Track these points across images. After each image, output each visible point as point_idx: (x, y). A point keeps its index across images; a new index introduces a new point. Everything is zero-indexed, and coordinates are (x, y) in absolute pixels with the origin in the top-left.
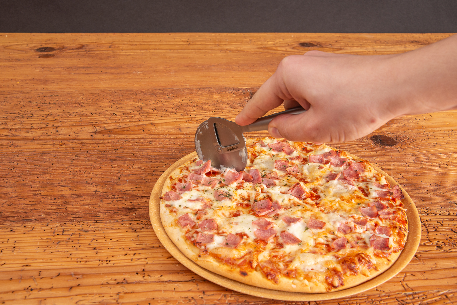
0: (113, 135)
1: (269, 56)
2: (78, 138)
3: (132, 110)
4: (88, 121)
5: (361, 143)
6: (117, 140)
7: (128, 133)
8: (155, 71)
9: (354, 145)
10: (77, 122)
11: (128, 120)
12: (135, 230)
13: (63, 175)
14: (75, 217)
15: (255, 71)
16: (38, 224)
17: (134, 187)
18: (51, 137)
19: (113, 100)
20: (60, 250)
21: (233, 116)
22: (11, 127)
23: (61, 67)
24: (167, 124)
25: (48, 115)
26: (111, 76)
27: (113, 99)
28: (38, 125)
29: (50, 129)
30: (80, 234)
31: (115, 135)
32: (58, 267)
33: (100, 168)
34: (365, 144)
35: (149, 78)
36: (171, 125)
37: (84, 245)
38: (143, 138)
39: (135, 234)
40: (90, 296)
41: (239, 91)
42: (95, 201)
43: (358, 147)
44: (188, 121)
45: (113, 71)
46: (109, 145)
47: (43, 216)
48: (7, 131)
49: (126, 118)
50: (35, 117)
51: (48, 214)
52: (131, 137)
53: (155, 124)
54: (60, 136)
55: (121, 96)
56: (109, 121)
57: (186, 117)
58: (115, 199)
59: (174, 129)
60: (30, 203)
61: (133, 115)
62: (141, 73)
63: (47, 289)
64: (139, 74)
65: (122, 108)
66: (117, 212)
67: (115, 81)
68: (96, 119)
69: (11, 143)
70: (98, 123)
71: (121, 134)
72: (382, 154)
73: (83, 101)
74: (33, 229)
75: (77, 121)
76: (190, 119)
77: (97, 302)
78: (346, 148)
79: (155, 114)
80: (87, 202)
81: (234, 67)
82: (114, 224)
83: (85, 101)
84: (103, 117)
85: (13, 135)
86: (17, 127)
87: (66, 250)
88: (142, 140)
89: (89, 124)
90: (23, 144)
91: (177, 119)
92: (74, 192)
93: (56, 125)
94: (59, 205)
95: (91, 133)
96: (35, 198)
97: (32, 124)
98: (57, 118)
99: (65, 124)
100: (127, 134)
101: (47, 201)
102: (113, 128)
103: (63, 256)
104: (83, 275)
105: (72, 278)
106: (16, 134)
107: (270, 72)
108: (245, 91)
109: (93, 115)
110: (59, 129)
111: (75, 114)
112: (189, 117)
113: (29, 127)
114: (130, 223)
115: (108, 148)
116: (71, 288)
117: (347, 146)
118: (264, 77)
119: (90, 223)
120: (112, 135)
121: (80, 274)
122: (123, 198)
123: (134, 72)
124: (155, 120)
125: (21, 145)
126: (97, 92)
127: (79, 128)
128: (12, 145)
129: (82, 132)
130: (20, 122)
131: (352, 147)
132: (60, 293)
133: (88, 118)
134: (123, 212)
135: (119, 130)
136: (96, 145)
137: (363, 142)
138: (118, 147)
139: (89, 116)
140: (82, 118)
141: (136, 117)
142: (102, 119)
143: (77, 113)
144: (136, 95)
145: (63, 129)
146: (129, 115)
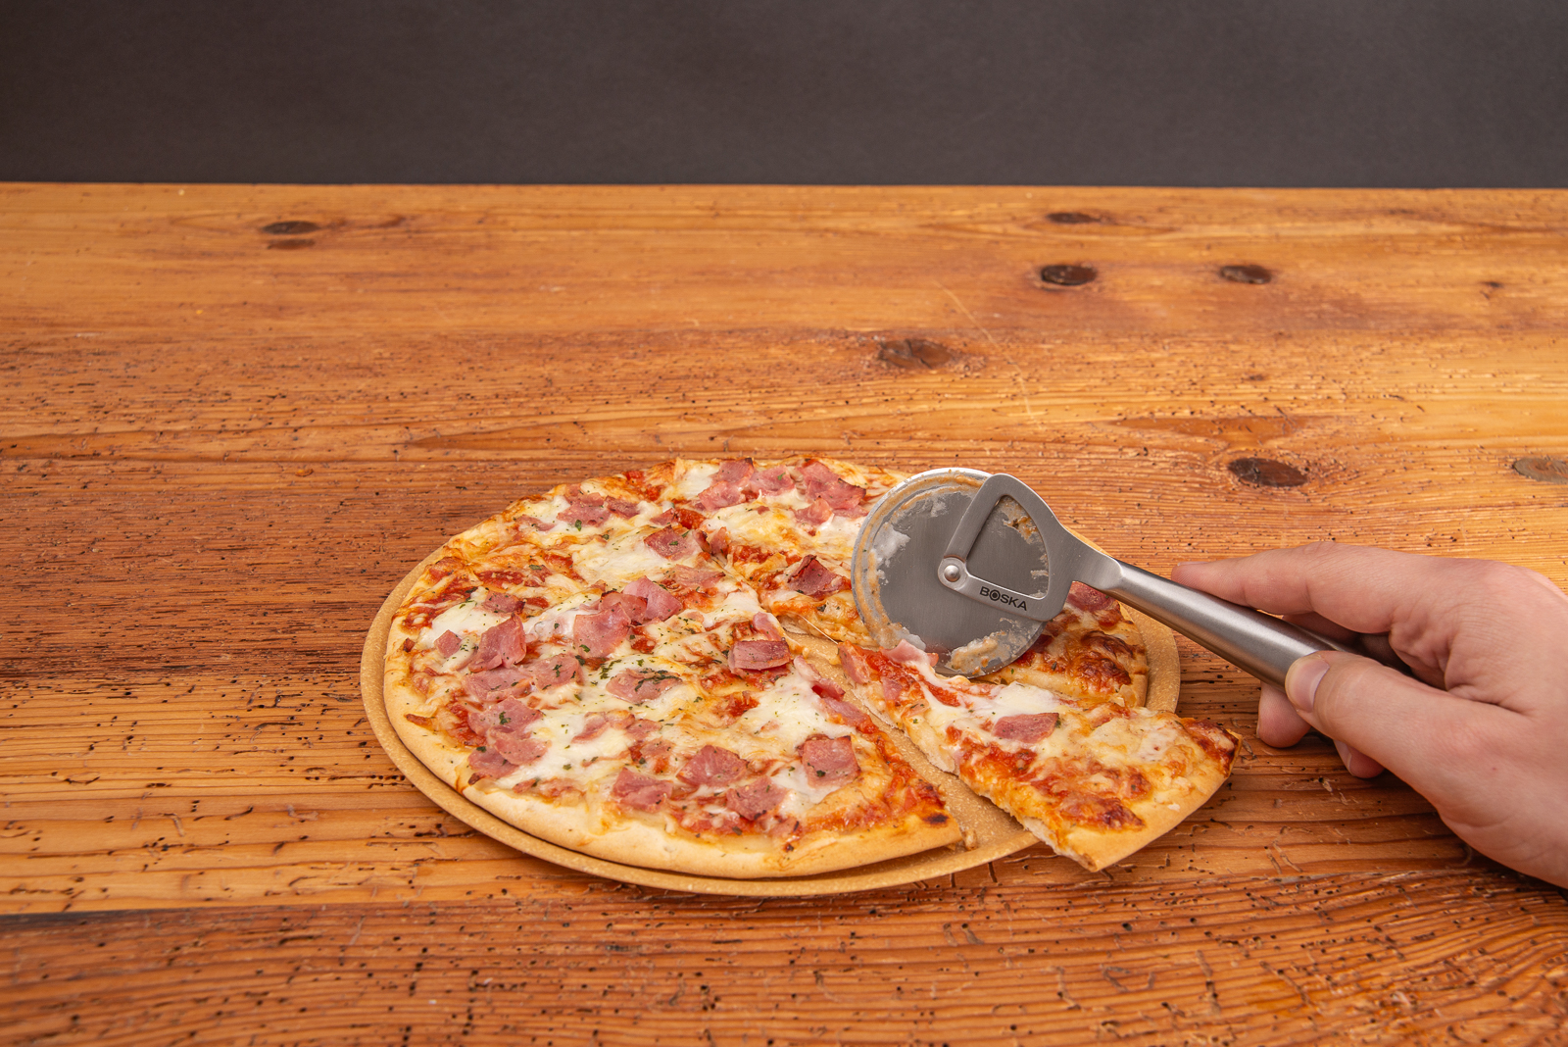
0: (458, 452)
1: (949, 247)
2: (354, 457)
3: (521, 386)
4: (389, 412)
5: (1198, 479)
6: (467, 464)
7: (504, 444)
8: (605, 285)
9: (1177, 485)
10: (355, 417)
11: (508, 413)
13: (297, 553)
15: (904, 287)
16: (207, 679)
18: (277, 454)
19: (469, 361)
20: (260, 748)
21: (821, 404)
22: (161, 428)
23: (331, 274)
24: (620, 423)
25: (274, 397)
26: (474, 298)
27: (469, 355)
28: (242, 423)
29: (274, 433)
30: (325, 706)
31: (464, 451)
32: (251, 790)
33: (407, 537)
34: (1208, 481)
35: (586, 302)
36: (632, 426)
37: (334, 733)
38: (545, 460)
40: (335, 866)
41: (847, 337)
43: (1185, 489)
44: (684, 416)
45: (480, 283)
46: (443, 475)
47: (227, 658)
48: (150, 437)
49: (503, 405)
50: (235, 401)
51: (239, 653)
52: (508, 457)
53: (584, 423)
54: (304, 451)
55: (495, 351)
56: (451, 415)
57: (680, 405)
59: (639, 437)
60: (192, 624)
61: (522, 400)
62: (563, 288)
63: (209, 848)
64: (557, 293)
65: (493, 380)
67: (483, 310)
68: (412, 410)
69: (158, 469)
70: (416, 420)
71: (482, 449)
72: (1259, 507)
73: (383, 362)
74: (190, 691)
75: (359, 412)
76: (692, 411)
77: (352, 884)
78: (1149, 491)
79: (590, 398)
81: (842, 275)
83: (388, 362)
84: (435, 403)
85: (166, 448)
86: (180, 427)
87: (281, 747)
88: (542, 465)
89: (391, 421)
90: (191, 472)
91: (651, 410)
93: (293, 424)
94: (275, 630)
95: (394, 444)
96: (208, 613)
97: (224, 420)
98: (302, 404)
99: (320, 421)
100: (499, 449)
101: (242, 620)
102: (461, 432)
103: (268, 763)
104: (320, 811)
105: (287, 819)
106: (174, 444)
107: (949, 288)
108: (864, 339)
109: (406, 397)
110: (301, 433)
111: (355, 394)
112: (688, 404)
113: (216, 426)
115: (438, 484)
116: (281, 845)
117: (1154, 487)
118: (927, 303)
120: (453, 450)
121: (312, 810)
123: (542, 288)
124: (587, 412)
125: (185, 475)
126: (427, 337)
127: (361, 431)
128: (159, 473)
129: (368, 441)
130: (189, 415)
131: (1169, 488)
132: (248, 857)
133: (392, 405)
135: (478, 437)
136: (403, 477)
137: (1204, 477)
138: (467, 483)
139: (395, 401)
140: (374, 406)
141: (533, 405)
142: (432, 409)
143: (360, 391)
144: (540, 346)
145: (314, 433)
146: (512, 400)
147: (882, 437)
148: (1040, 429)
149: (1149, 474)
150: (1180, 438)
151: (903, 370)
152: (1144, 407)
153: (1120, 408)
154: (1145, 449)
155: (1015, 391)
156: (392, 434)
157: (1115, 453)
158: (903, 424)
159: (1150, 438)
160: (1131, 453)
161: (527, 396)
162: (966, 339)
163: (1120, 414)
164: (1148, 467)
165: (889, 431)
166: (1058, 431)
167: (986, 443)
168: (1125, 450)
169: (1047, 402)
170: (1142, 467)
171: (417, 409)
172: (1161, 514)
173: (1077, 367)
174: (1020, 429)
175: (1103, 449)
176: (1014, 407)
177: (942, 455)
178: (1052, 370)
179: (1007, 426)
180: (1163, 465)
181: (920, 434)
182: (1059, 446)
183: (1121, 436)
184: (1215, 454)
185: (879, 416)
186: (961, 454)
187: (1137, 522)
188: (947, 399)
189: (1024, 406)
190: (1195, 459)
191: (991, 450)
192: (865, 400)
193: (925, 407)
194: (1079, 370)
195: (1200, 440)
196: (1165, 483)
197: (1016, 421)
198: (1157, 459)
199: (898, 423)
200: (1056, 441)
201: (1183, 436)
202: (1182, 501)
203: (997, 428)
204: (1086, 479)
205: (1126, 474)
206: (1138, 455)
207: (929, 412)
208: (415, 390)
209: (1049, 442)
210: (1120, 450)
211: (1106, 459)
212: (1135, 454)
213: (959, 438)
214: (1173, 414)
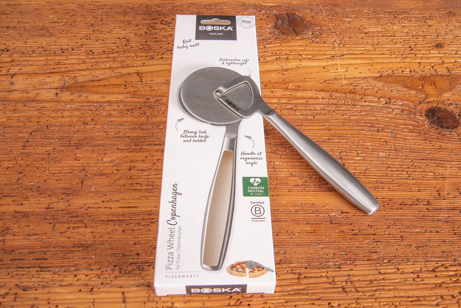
0: (85, 95)
2: (38, 98)
3: (115, 45)
4: (56, 63)
5: (412, 122)
6: (88, 104)
7: (106, 90)
9: (402, 127)
10: (40, 67)
11: (108, 65)
12: (91, 288)
13: (9, 172)
14: (15, 260)
17: (99, 200)
19: (93, 25)
27: (93, 21)
30: (16, 294)
31: (88, 95)
33: (59, 161)
34: (416, 124)
38: (123, 102)
39: (91, 296)
42: (46, 227)
43: (406, 130)
46: (77, 113)
49: (106, 60)
52: (107, 100)
53: (142, 73)
55: (105, 18)
56: (83, 66)
58: (72, 225)
61: (115, 55)
65: (103, 40)
66: (72, 252)
68: (66, 62)
70: (67, 69)
71: (96, 93)
72: (437, 145)
73: (54, 25)
75: (42, 63)
78: (390, 131)
79: (145, 54)
80: (34, 230)
82: (65, 276)
83: (56, 24)
84: (76, 57)
88: (122, 106)
89: (56, 70)
92: (19, 208)
93: (12, 72)
95: (56, 88)
98: (16, 56)
100: (103, 93)
102: (87, 79)
108: (268, 11)
109: (63, 52)
110: (15, 78)
111: (40, 50)
114: (86, 273)
115: (75, 120)
117: (392, 128)
119: (33, 271)
120: (83, 93)
122: (82, 222)
124: (144, 65)
126: (74, 6)
127: (42, 78)
129: (45, 86)
131: (399, 129)
133: (57, 58)
135: (94, 83)
136: (59, 114)
137: (414, 121)
138: (88, 119)
139: (58, 55)
140: (48, 58)
141: (120, 59)
142: (74, 61)
143: (43, 47)
144: (125, 14)
145: (21, 78)
146: (111, 55)
148: (344, 82)
149: (391, 118)
150: (405, 91)
151: (285, 36)
152: (389, 67)
153: (379, 67)
154: (389, 99)
155: (333, 53)
156: (55, 80)
157: (376, 102)
158: (284, 77)
159: (392, 90)
160: (383, 101)
161: (117, 52)
162: (313, 14)
163: (379, 72)
164: (390, 113)
165: (277, 82)
166: (352, 84)
167: (320, 93)
169: (347, 62)
170: (388, 112)
171: (68, 62)
172: (395, 149)
173: (362, 35)
174: (335, 82)
175: (371, 98)
176: (333, 65)
177: (300, 101)
178: (350, 37)
179: (329, 80)
180: (397, 111)
181: (291, 85)
182: (352, 96)
183: (379, 89)
184: (420, 103)
185: (274, 71)
186: (309, 101)
188: (304, 58)
189: (337, 65)
190: (411, 107)
191: (322, 99)
192: (267, 59)
193: (294, 64)
194: (362, 38)
195: (414, 92)
196: (397, 125)
197: (333, 76)
198: (394, 107)
199: (281, 76)
200: (351, 92)
201: (406, 89)
202: (405, 140)
203: (325, 82)
204: (363, 121)
205: (380, 118)
206: (386, 103)
207: (296, 68)
208: (68, 47)
209: (347, 93)
210: (379, 99)
211: (372, 106)
212: (385, 102)
213: (308, 88)
214: (403, 71)
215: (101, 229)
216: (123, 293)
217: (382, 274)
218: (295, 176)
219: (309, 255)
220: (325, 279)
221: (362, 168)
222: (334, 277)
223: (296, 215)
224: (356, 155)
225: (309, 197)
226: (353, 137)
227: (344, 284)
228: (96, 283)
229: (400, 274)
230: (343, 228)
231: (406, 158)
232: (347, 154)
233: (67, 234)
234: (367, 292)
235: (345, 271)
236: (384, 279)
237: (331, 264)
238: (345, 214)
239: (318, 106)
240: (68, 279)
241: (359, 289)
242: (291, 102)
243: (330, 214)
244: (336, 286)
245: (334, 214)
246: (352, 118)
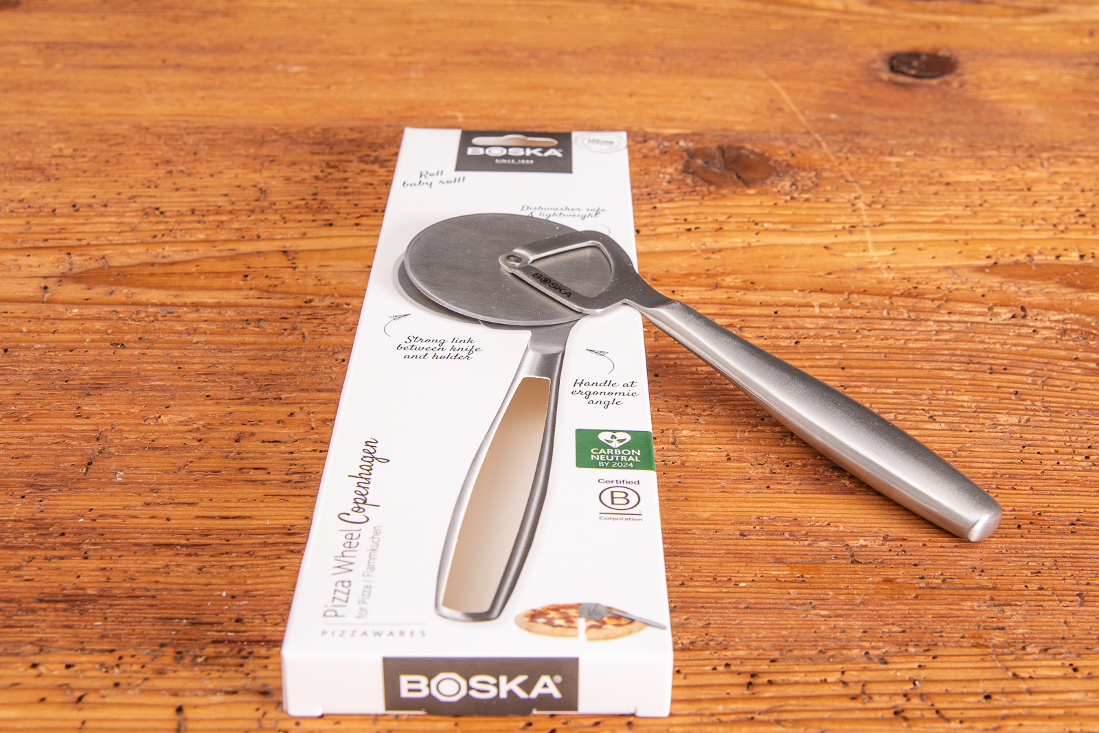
0: (126, 290)
1: (779, 26)
3: (226, 199)
4: (52, 232)
5: (1093, 355)
6: (133, 309)
7: (188, 281)
8: (357, 65)
9: (1066, 363)
10: (7, 237)
11: (202, 236)
12: (78, 694)
15: (721, 76)
17: (137, 502)
19: (168, 162)
23: (27, 43)
26: (193, 78)
27: (170, 155)
31: (134, 290)
33: (28, 419)
35: (328, 87)
36: (357, 259)
38: (236, 306)
41: (645, 141)
43: (1078, 371)
45: (206, 60)
46: (98, 325)
49: (198, 225)
52: (189, 300)
53: (297, 252)
55: (204, 149)
56: (129, 237)
58: (43, 553)
61: (224, 218)
62: (304, 68)
64: (297, 74)
65: (194, 190)
66: (33, 611)
67: (201, 94)
68: (82, 228)
70: (84, 243)
71: (157, 287)
73: (60, 161)
75: (13, 230)
78: (1029, 371)
79: (310, 217)
81: (646, 59)
83: (67, 160)
84: (112, 219)
88: (230, 313)
89: (50, 243)
95: (45, 277)
100: (180, 288)
102: (136, 262)
107: (775, 78)
108: (666, 144)
109: (77, 210)
111: (14, 205)
114: (70, 660)
115: (88, 337)
117: (1036, 366)
118: (748, 97)
120: (120, 288)
122: (76, 546)
123: (280, 67)
124: (303, 236)
126: (123, 129)
127: (9, 257)
129: (14, 272)
131: (1055, 368)
133: (57, 220)
134: (56, 610)
135: (156, 269)
136: (46, 325)
138: (127, 337)
139: (63, 216)
140: (34, 221)
141: (236, 225)
142: (107, 228)
143: (21, 201)
144: (262, 143)
146: (211, 218)
147: (679, 284)
148: (886, 275)
149: (1029, 346)
150: (1068, 294)
151: (712, 188)
152: (1019, 247)
153: (989, 248)
154: (1023, 309)
155: (854, 220)
156: (47, 263)
157: (983, 314)
158: (708, 264)
159: (1028, 292)
160: (1004, 314)
161: (231, 212)
162: (793, 147)
163: (988, 257)
164: (1027, 336)
165: (690, 274)
166: (909, 280)
167: (815, 296)
168: (996, 310)
169: (895, 237)
170: (1019, 335)
171: (87, 228)
172: (1047, 409)
173: (933, 189)
174: (859, 275)
175: (967, 307)
176: (852, 243)
177: (756, 311)
178: (902, 192)
179: (842, 271)
180: (1046, 333)
181: (729, 280)
182: (910, 302)
183: (991, 290)
185: (677, 252)
186: (781, 311)
187: (1015, 420)
188: (767, 230)
189: (866, 242)
190: (1088, 325)
191: (821, 306)
192: (660, 230)
193: (738, 240)
194: (936, 194)
195: (1094, 297)
196: (1050, 361)
197: (854, 264)
198: (1038, 324)
199: (701, 263)
200: (906, 295)
201: (1072, 290)
202: (1075, 389)
203: (830, 274)
204: (946, 352)
205: (998, 346)
206: (1013, 317)
207: (743, 248)
208: (92, 201)
209: (897, 296)
210: (990, 309)
211: (972, 323)
212: (1010, 315)
213: (780, 286)
214: (1058, 257)
215: (131, 564)
216: (179, 710)
217: (1023, 679)
218: (739, 460)
219: (785, 633)
220: (839, 689)
221: (947, 446)
222: (865, 684)
223: (741, 542)
224: (926, 418)
225: (785, 505)
226: (917, 383)
227: (900, 702)
228: (96, 684)
229: (1083, 679)
230: (890, 574)
231: (1081, 428)
232: (900, 417)
233: (25, 572)
234: (973, 719)
235: (903, 668)
236: (1030, 692)
237: (855, 652)
238: (899, 543)
239: (808, 320)
240: (9, 672)
241: (948, 714)
242: (727, 312)
243: (851, 543)
244: (874, 705)
245: (862, 542)
246: (911, 345)
